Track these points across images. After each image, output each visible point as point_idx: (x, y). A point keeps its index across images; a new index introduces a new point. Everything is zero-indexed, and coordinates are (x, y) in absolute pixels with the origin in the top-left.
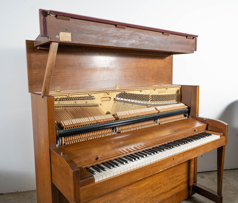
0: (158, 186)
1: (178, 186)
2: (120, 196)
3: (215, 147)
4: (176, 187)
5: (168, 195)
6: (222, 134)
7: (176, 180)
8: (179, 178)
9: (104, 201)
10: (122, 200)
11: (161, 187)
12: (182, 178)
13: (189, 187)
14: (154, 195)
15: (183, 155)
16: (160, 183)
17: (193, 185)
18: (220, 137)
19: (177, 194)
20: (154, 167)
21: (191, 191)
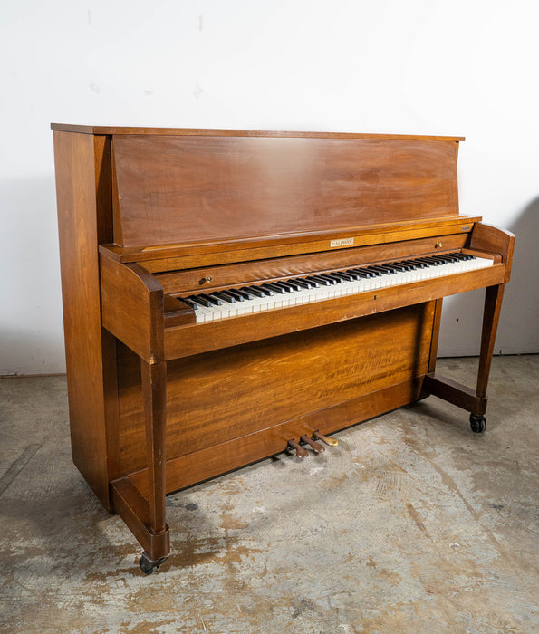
0: (341, 368)
1: (390, 375)
2: (252, 377)
3: (477, 283)
4: (384, 376)
5: (365, 391)
6: (499, 257)
7: (385, 360)
8: (394, 357)
9: (215, 383)
10: (256, 388)
11: (347, 370)
12: (401, 357)
13: (414, 381)
14: (331, 387)
15: (399, 293)
16: (346, 362)
17: (426, 376)
18: (494, 263)
19: (385, 392)
20: (329, 308)
21: (419, 390)
